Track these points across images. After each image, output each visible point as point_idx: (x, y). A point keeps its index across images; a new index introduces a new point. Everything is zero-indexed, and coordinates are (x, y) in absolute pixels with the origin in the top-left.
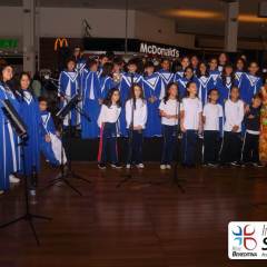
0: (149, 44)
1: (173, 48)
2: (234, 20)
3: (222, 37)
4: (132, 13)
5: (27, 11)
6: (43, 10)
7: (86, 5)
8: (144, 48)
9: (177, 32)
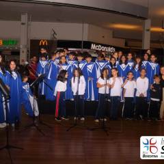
0: (97, 44)
1: (111, 47)
2: (148, 30)
3: (141, 41)
4: (86, 26)
5: (23, 24)
6: (33, 23)
7: (59, 20)
8: (93, 46)
9: (113, 37)
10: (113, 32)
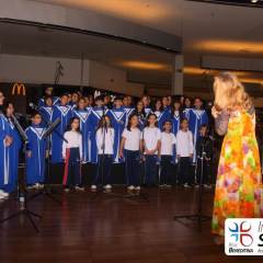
10: (128, 75)
